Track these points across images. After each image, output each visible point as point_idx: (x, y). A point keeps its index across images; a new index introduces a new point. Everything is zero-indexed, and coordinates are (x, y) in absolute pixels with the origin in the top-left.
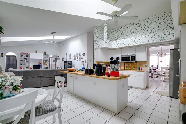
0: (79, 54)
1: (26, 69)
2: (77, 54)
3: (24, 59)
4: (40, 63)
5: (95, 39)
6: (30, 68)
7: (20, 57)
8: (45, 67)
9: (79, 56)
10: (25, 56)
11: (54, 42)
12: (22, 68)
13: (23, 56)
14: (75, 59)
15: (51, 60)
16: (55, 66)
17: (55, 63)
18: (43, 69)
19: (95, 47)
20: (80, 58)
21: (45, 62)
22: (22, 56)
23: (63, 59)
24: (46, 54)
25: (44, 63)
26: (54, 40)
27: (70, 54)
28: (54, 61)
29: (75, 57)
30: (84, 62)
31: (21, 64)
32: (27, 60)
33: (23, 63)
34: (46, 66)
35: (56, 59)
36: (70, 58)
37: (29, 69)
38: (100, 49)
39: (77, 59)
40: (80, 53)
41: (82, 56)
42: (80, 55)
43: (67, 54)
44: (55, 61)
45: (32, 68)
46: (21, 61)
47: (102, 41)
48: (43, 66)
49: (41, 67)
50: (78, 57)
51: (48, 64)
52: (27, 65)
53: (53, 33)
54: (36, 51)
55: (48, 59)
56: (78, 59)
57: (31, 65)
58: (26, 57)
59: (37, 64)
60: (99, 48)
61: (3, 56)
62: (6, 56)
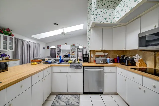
8: (74, 56)
11: (63, 34)
12: (58, 57)
13: (59, 48)
17: (82, 53)
22: (58, 48)
24: (74, 46)
33: (59, 53)
54: (66, 44)
58: (60, 49)
59: (68, 54)
61: (49, 49)
62: (51, 48)
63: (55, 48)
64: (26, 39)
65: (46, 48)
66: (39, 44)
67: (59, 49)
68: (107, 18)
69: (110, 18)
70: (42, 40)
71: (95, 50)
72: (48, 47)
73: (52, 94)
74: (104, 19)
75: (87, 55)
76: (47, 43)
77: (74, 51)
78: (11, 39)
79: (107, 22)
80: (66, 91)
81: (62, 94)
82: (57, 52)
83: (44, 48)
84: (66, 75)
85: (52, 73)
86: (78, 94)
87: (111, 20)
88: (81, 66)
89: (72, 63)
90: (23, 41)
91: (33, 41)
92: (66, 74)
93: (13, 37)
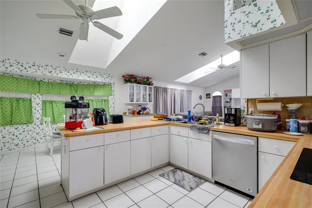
7: (223, 96)
13: (228, 95)
22: (226, 95)
31: (225, 107)
33: (227, 105)
61: (210, 98)
62: (213, 97)
63: (221, 96)
64: (170, 87)
65: (204, 97)
66: (189, 92)
67: (228, 97)
68: (259, 22)
69: (268, 19)
70: (195, 84)
71: (256, 99)
72: (208, 96)
73: (169, 164)
74: (253, 26)
75: (231, 109)
76: (206, 88)
78: (150, 89)
79: (261, 31)
80: (185, 167)
81: (182, 170)
82: (224, 104)
83: (201, 98)
84: (186, 141)
85: (170, 134)
86: (203, 179)
87: (272, 22)
88: (207, 130)
89: (206, 124)
90: (165, 90)
91: (179, 88)
92: (186, 139)
93: (153, 87)
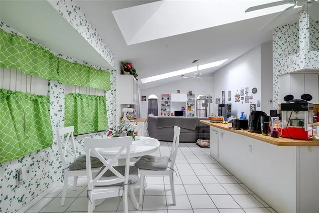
0: (245, 91)
1: (167, 116)
2: (242, 91)
3: (165, 102)
4: (183, 108)
5: (275, 55)
6: (171, 114)
7: (161, 100)
8: (190, 114)
9: (245, 95)
10: (166, 98)
11: (198, 75)
12: (163, 115)
13: (165, 98)
14: (237, 100)
15: (198, 103)
16: (204, 113)
17: (205, 108)
18: (186, 117)
19: (276, 72)
20: (248, 99)
21: (189, 106)
22: (163, 98)
23: (218, 100)
24: (191, 95)
25: (189, 108)
26: (198, 71)
27: (230, 92)
28: (203, 105)
29: (237, 97)
30: (255, 105)
31: (162, 109)
32: (169, 104)
33: (164, 107)
34: (191, 112)
35: (207, 101)
36: (230, 99)
37: (170, 116)
38: (289, 76)
39: (241, 101)
40: (246, 89)
41: (250, 94)
42: (247, 92)
43: (223, 92)
44: (205, 105)
45: (174, 114)
46: (162, 105)
47: (295, 56)
48: (187, 112)
49: (185, 113)
50: (242, 96)
51: (194, 110)
52: (168, 110)
53: (195, 61)
54: (179, 91)
55: (194, 102)
56: (244, 101)
57: (173, 111)
58: (167, 100)
59: (180, 109)
60: (288, 73)
62: (149, 99)
65: (140, 99)
77: (191, 105)
